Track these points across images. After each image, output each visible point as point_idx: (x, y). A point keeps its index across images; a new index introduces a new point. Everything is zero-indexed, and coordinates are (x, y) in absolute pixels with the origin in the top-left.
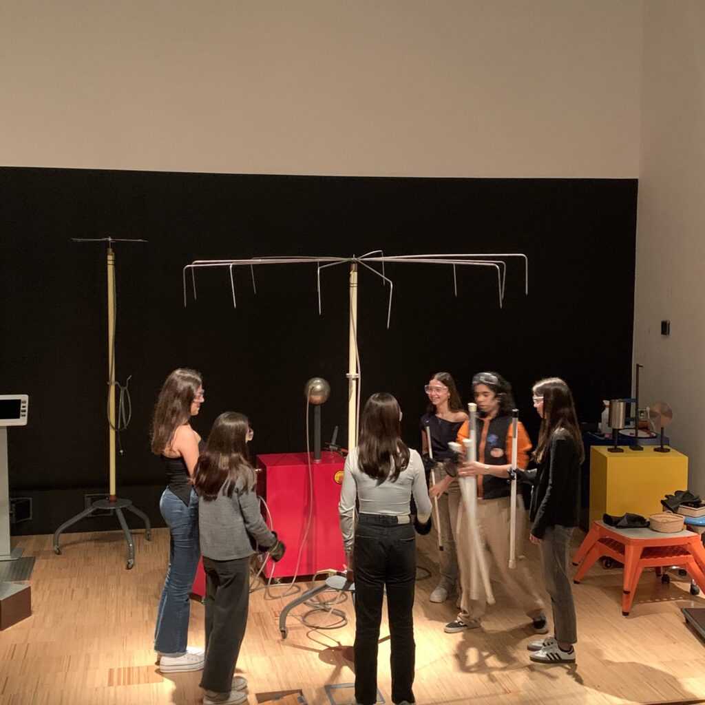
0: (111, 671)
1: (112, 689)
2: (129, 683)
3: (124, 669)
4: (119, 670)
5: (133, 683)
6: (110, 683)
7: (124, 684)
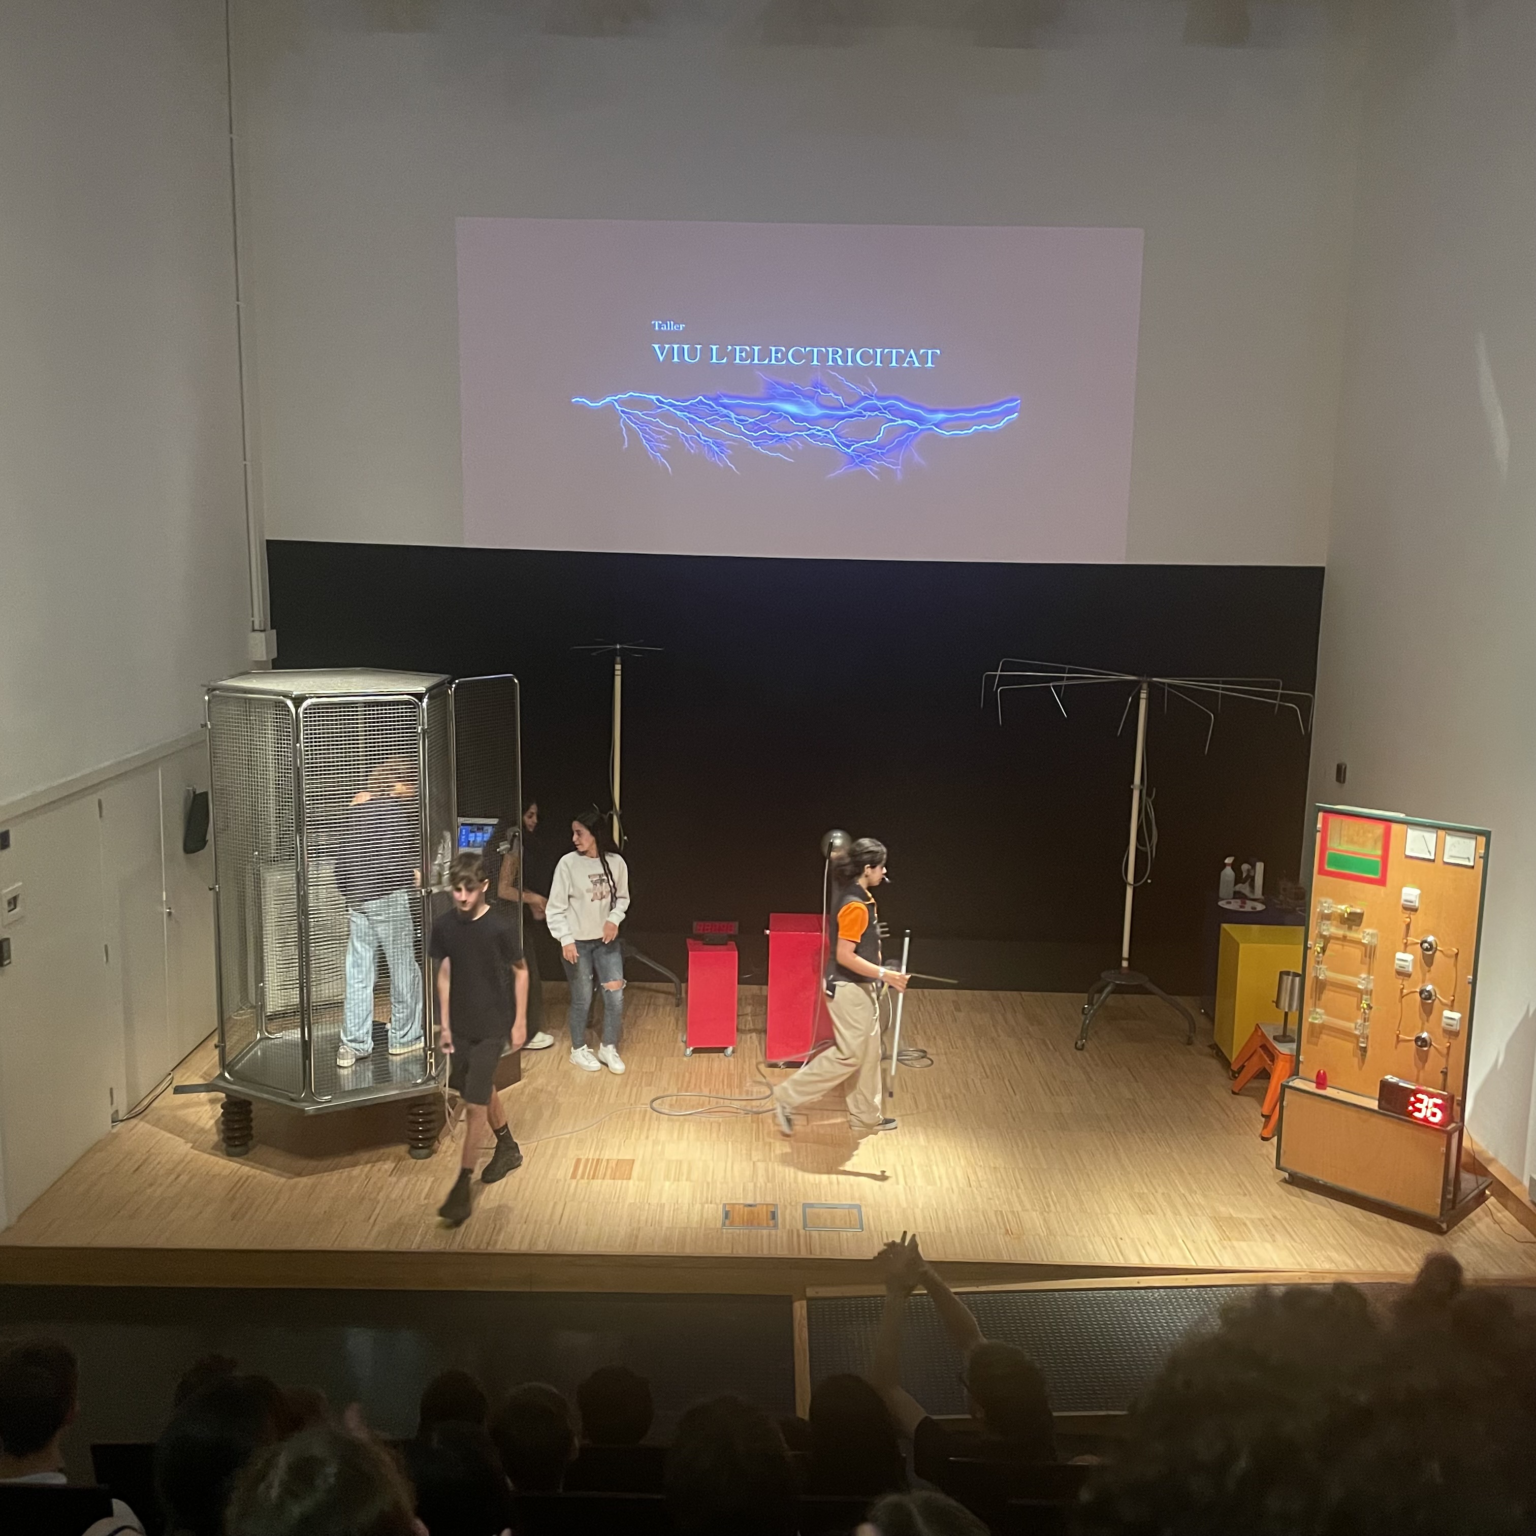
0: (578, 1161)
1: (574, 1182)
2: (593, 1178)
3: (593, 1160)
4: (588, 1160)
5: (597, 1179)
6: (574, 1176)
7: (588, 1178)
